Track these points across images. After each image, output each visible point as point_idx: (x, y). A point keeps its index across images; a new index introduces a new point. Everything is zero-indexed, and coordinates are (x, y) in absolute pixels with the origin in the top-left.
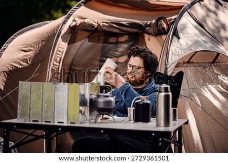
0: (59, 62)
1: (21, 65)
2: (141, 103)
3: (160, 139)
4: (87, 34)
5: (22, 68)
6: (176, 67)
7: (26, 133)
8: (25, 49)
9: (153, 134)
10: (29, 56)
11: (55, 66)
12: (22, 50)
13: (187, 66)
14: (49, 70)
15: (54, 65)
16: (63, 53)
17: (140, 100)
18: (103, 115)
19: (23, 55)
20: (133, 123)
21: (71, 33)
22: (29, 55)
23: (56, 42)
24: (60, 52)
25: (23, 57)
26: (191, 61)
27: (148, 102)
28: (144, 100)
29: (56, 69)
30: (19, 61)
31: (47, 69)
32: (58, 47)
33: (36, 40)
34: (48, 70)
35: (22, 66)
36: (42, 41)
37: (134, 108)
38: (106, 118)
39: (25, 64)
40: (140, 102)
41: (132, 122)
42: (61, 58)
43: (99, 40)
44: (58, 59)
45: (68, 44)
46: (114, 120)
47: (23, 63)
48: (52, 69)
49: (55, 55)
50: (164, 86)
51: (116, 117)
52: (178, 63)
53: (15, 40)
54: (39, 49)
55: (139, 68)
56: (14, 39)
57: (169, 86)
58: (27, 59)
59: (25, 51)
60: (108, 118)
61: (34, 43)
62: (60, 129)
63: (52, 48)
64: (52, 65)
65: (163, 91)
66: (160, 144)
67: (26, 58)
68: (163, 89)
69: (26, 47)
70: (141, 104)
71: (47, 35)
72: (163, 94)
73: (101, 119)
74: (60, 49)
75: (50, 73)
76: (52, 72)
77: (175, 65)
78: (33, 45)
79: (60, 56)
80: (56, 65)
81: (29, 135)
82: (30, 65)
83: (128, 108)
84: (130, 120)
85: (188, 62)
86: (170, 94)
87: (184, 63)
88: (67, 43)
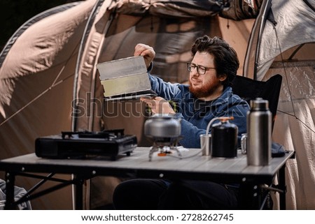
0: (93, 64)
1: (36, 68)
2: (222, 128)
3: (256, 187)
4: (134, 20)
5: (37, 72)
6: (271, 67)
7: (41, 177)
8: (42, 44)
9: (244, 179)
10: (48, 55)
11: (87, 70)
12: (37, 46)
13: (288, 67)
14: (78, 75)
15: (85, 67)
16: (98, 49)
17: (220, 123)
18: (162, 147)
19: (39, 53)
20: (209, 160)
21: (109, 19)
22: (48, 53)
23: (88, 33)
24: (94, 47)
25: (38, 56)
26: (293, 58)
27: (233, 126)
28: (226, 123)
29: (87, 74)
30: (32, 62)
31: (74, 74)
32: (91, 41)
33: (58, 31)
34: (76, 76)
35: (38, 70)
36: (67, 32)
37: (210, 135)
38: (166, 152)
39: (42, 66)
40: (220, 126)
41: (208, 157)
42: (95, 57)
43: (152, 29)
44: (92, 58)
45: (106, 37)
46: (180, 155)
47: (38, 66)
48: (82, 74)
49: (87, 54)
50: (259, 101)
51: (181, 149)
52: (274, 62)
53: (26, 31)
54: (63, 43)
55: (206, 69)
56: (25, 29)
57: (267, 102)
58: (44, 59)
59: (42, 48)
60: (169, 153)
61: (54, 35)
62: (94, 172)
63: (82, 42)
64: (81, 68)
65: (257, 109)
66: (255, 195)
67: (43, 57)
68: (258, 106)
69: (43, 41)
70: (221, 130)
71: (74, 24)
72: (257, 114)
73: (159, 155)
74: (93, 44)
75: (80, 80)
76: (82, 79)
77: (269, 65)
78: (53, 38)
79: (94, 54)
80: (89, 68)
81: (46, 179)
82: (50, 68)
83: (201, 135)
84: (204, 154)
85: (290, 60)
86: (269, 113)
87: (283, 61)
88: (104, 35)
